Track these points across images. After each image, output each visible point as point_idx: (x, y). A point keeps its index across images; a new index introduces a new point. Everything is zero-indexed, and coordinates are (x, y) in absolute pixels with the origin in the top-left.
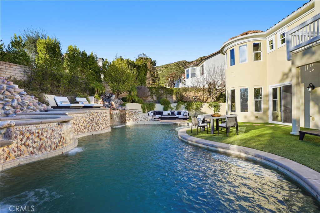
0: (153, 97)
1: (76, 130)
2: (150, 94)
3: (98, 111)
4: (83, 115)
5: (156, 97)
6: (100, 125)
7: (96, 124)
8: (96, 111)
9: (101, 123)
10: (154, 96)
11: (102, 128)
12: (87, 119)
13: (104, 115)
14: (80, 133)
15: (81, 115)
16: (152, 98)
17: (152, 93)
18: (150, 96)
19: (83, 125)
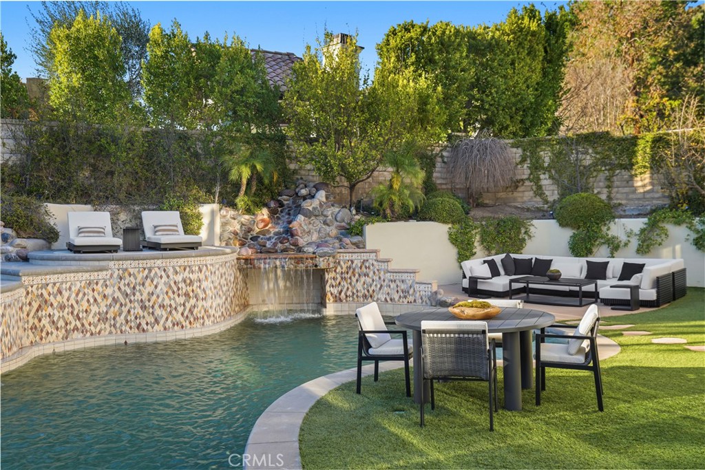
0: (540, 187)
1: (61, 323)
2: (524, 171)
3: (150, 263)
4: (94, 276)
5: (555, 187)
6: (158, 312)
7: (144, 308)
8: (142, 264)
9: (162, 306)
10: (545, 181)
11: (169, 324)
12: (109, 291)
13: (179, 278)
14: (76, 335)
15: (86, 275)
16: (539, 191)
17: (536, 167)
18: (527, 183)
19: (94, 309)
